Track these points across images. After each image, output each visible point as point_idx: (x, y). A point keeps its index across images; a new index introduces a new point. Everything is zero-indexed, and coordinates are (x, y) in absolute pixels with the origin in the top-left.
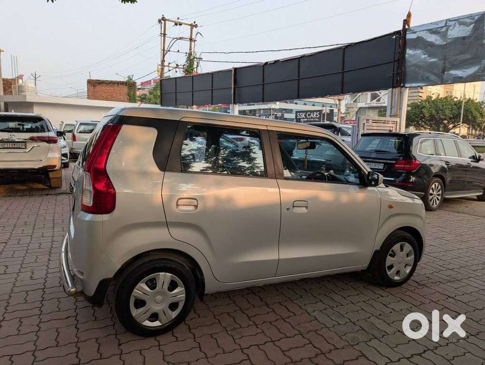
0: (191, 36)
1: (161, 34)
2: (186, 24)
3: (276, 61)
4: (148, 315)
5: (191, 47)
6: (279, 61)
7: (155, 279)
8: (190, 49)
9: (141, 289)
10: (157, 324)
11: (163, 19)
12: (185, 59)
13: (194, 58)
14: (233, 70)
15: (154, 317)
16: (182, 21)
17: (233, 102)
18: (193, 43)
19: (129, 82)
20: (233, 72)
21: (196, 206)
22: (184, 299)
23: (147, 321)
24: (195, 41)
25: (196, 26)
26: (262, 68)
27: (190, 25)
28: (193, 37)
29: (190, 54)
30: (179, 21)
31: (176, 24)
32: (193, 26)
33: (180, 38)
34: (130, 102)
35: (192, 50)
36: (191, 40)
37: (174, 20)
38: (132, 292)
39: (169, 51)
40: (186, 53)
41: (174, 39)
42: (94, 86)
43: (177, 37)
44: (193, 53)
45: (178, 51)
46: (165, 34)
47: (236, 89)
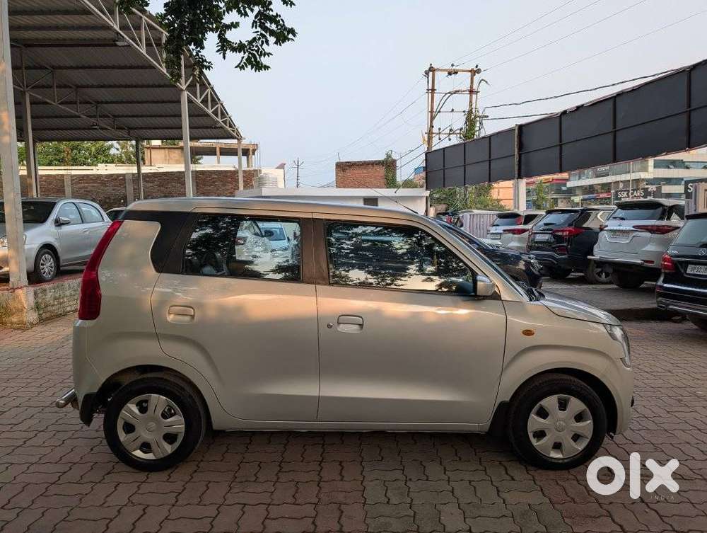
0: (471, 87)
1: (428, 90)
2: (463, 71)
3: (578, 108)
4: (139, 442)
5: (471, 102)
6: (583, 105)
7: (146, 401)
8: (471, 105)
9: (131, 412)
10: (150, 456)
11: (432, 69)
12: (464, 119)
13: (476, 117)
14: (517, 128)
15: (146, 447)
16: (457, 68)
17: (516, 176)
18: (474, 96)
19: (386, 162)
20: (516, 131)
21: (193, 317)
22: (183, 430)
23: (139, 451)
24: (478, 92)
25: (479, 71)
26: (558, 120)
27: (470, 71)
28: (475, 87)
29: (470, 112)
30: (454, 68)
31: (450, 74)
32: (474, 72)
33: (456, 92)
34: (388, 188)
35: (474, 106)
36: (471, 92)
37: (447, 68)
38: (119, 414)
39: (439, 112)
40: (464, 112)
41: (446, 94)
42: (344, 170)
43: (451, 90)
44: (474, 110)
45: (453, 110)
46: (433, 90)
47: (523, 156)
